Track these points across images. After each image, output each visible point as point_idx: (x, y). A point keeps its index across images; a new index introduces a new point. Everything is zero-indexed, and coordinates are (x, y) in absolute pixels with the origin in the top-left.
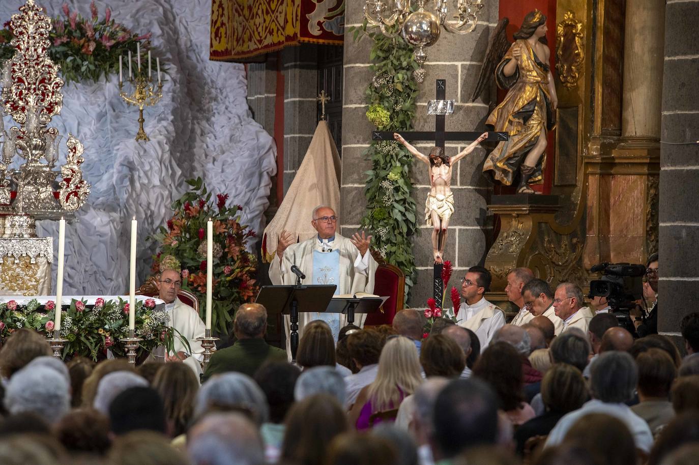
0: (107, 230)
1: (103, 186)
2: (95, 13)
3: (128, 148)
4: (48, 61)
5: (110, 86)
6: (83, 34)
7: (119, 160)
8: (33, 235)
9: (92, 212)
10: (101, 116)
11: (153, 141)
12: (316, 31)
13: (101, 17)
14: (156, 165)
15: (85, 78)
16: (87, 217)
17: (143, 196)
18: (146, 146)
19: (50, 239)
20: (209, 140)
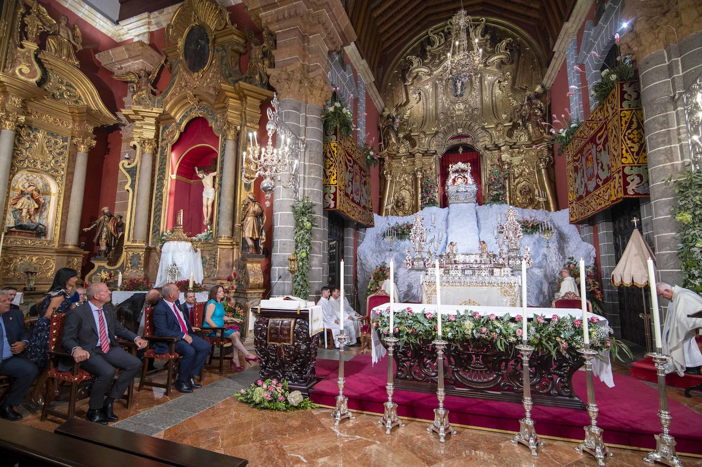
0: (540, 274)
1: (537, 262)
2: (531, 217)
3: (544, 250)
4: (517, 224)
5: (536, 235)
6: (528, 222)
7: (541, 254)
8: (512, 275)
9: (534, 268)
10: (534, 243)
11: (552, 248)
12: (632, 193)
13: (533, 219)
14: (554, 255)
15: (529, 234)
16: (532, 270)
17: (550, 264)
18: (550, 250)
19: (520, 276)
20: (569, 249)
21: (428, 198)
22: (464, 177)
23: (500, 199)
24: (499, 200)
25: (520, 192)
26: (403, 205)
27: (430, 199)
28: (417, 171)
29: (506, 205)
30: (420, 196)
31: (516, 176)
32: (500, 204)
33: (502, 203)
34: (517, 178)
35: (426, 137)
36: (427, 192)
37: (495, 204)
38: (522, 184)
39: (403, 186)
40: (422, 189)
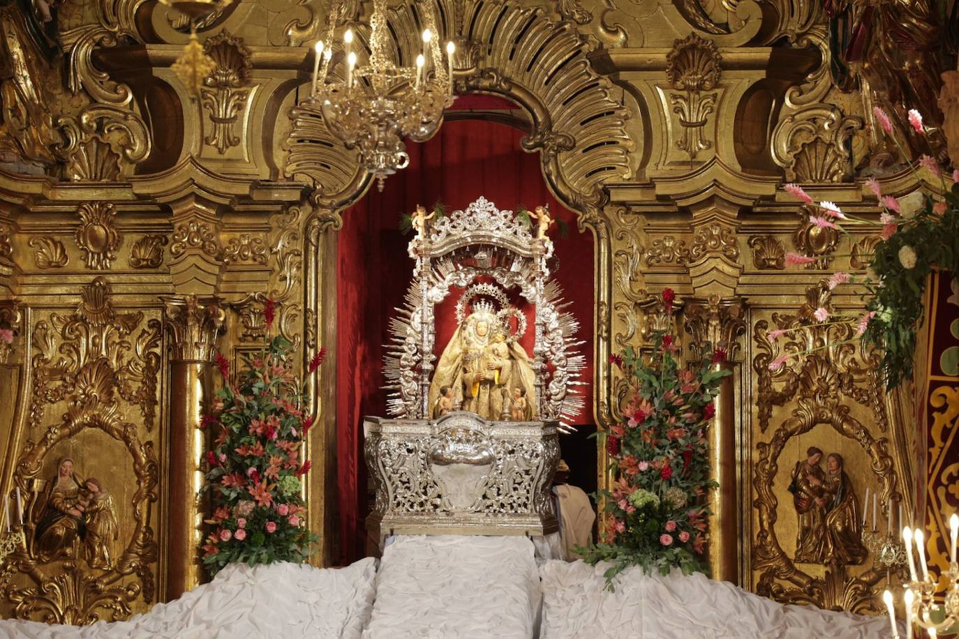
21: (246, 507)
22: (515, 296)
23: (667, 540)
24: (661, 548)
25: (794, 489)
26: (85, 532)
27: (258, 518)
28: (183, 312)
29: (698, 578)
30: (197, 482)
31: (779, 387)
32: (665, 571)
33: (676, 562)
34: (781, 400)
35: (245, 81)
36: (239, 468)
37: (636, 570)
38: (809, 439)
39: (88, 402)
40: (209, 445)
